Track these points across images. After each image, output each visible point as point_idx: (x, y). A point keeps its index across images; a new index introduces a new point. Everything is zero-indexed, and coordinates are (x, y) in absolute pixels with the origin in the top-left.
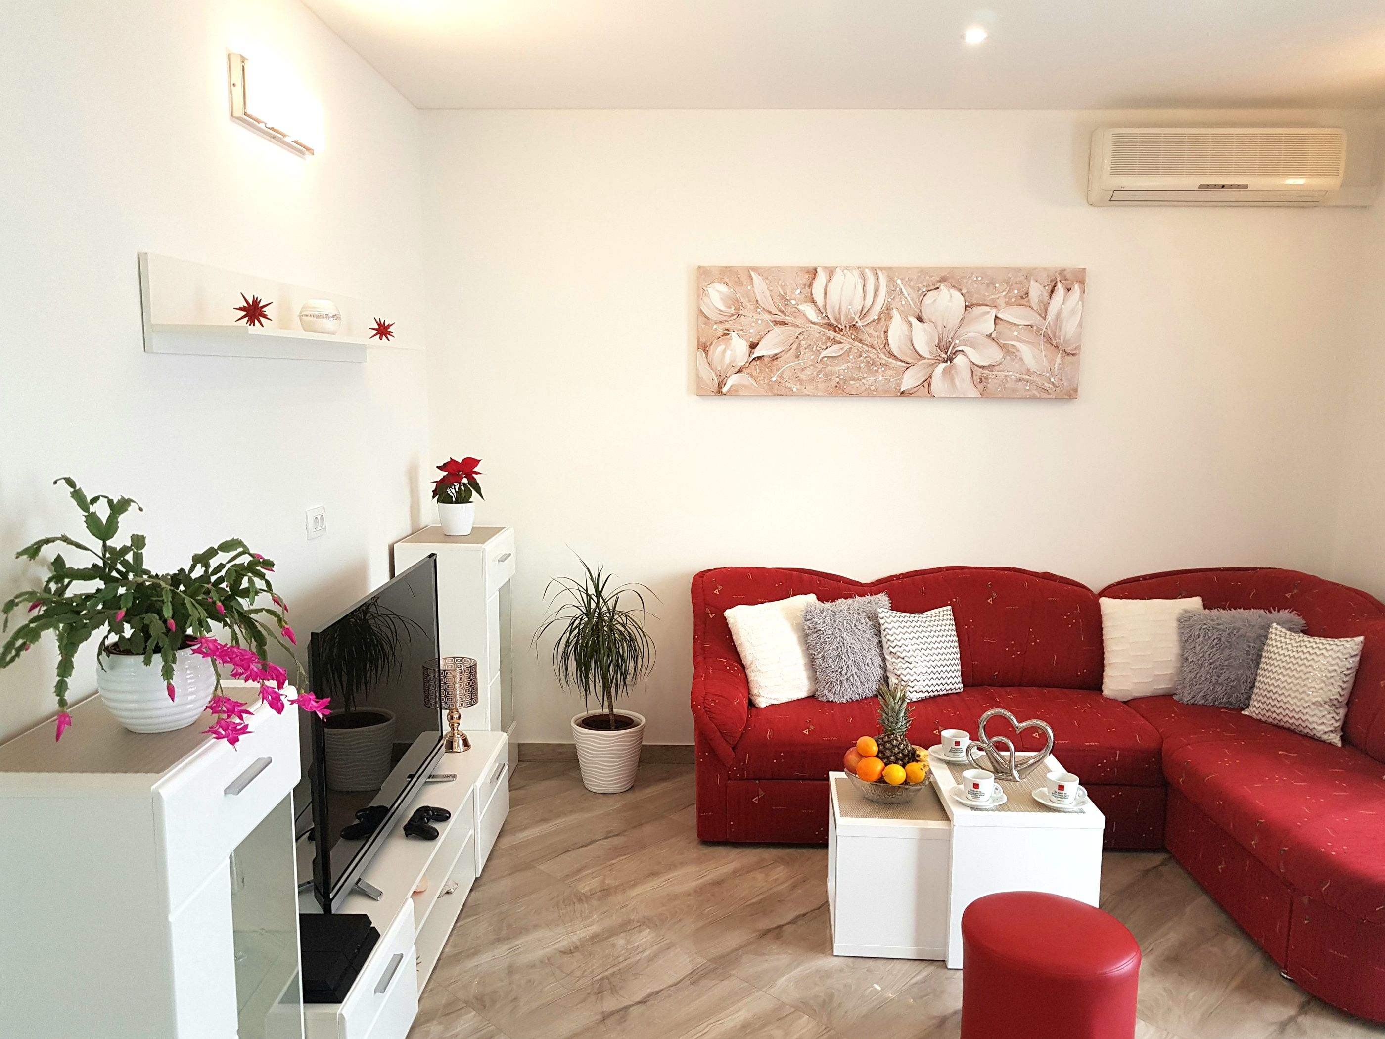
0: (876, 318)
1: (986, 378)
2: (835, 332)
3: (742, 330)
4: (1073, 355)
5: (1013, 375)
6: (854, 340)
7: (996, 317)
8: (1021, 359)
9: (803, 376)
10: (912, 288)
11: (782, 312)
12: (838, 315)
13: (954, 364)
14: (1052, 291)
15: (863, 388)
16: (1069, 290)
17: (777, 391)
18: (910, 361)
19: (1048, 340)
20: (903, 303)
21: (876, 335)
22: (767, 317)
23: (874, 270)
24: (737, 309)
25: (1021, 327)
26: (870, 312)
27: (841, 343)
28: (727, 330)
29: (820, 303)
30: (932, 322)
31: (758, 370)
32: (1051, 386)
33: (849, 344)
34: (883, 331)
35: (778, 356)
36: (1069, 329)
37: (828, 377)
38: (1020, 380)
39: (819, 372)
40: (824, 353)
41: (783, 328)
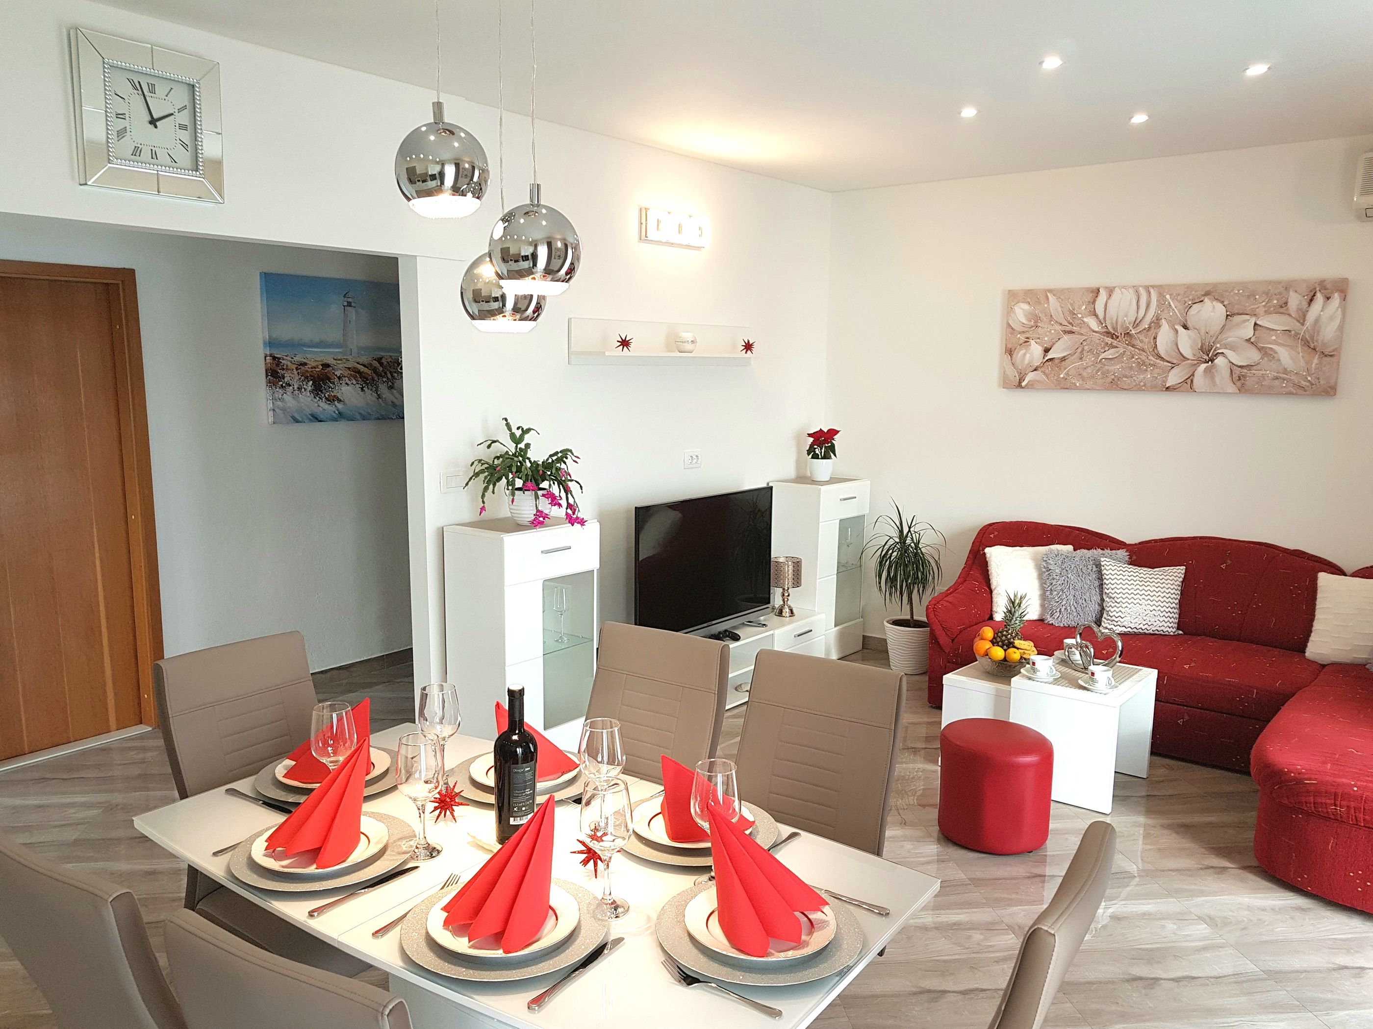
0: (1147, 327)
1: (1244, 377)
2: (1113, 338)
3: (1039, 338)
4: (1331, 356)
5: (1271, 374)
6: (1127, 345)
7: (1255, 324)
8: (1279, 360)
9: (1085, 374)
10: (1180, 302)
11: (1070, 323)
12: (1115, 325)
13: (1215, 364)
14: (1311, 300)
15: (1134, 384)
16: (1328, 298)
17: (1065, 386)
18: (1175, 361)
19: (1306, 343)
20: (1171, 314)
21: (1146, 340)
22: (1058, 328)
23: (1147, 289)
24: (1036, 322)
25: (1279, 332)
26: (1141, 322)
27: (1117, 347)
28: (1028, 338)
29: (1101, 316)
30: (1196, 329)
31: (1050, 369)
32: (1308, 384)
33: (1124, 348)
34: (1152, 337)
35: (1066, 358)
36: (1328, 332)
37: (1105, 374)
38: (1277, 378)
39: (1098, 371)
40: (1103, 356)
41: (1071, 336)
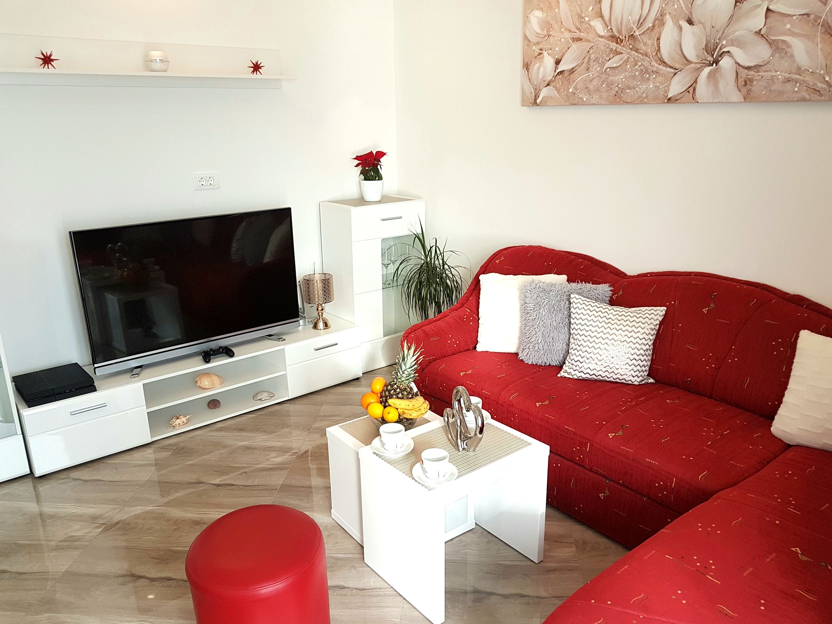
0: (651, 25)
1: (751, 80)
2: (617, 43)
3: (551, 49)
5: (780, 76)
6: (631, 49)
7: (768, 10)
8: (792, 56)
9: (591, 87)
11: (578, 29)
12: (620, 27)
13: (720, 66)
15: (637, 96)
17: (573, 101)
18: (677, 66)
19: (828, 29)
20: (676, 7)
21: (649, 42)
22: (568, 35)
24: (548, 31)
25: (795, 18)
26: (646, 20)
27: (621, 53)
28: (541, 50)
29: (607, 17)
30: (701, 23)
31: (560, 83)
32: (824, 86)
33: (628, 53)
34: (656, 38)
35: (574, 70)
37: (609, 86)
38: (788, 80)
39: (603, 82)
40: (608, 65)
41: (579, 44)
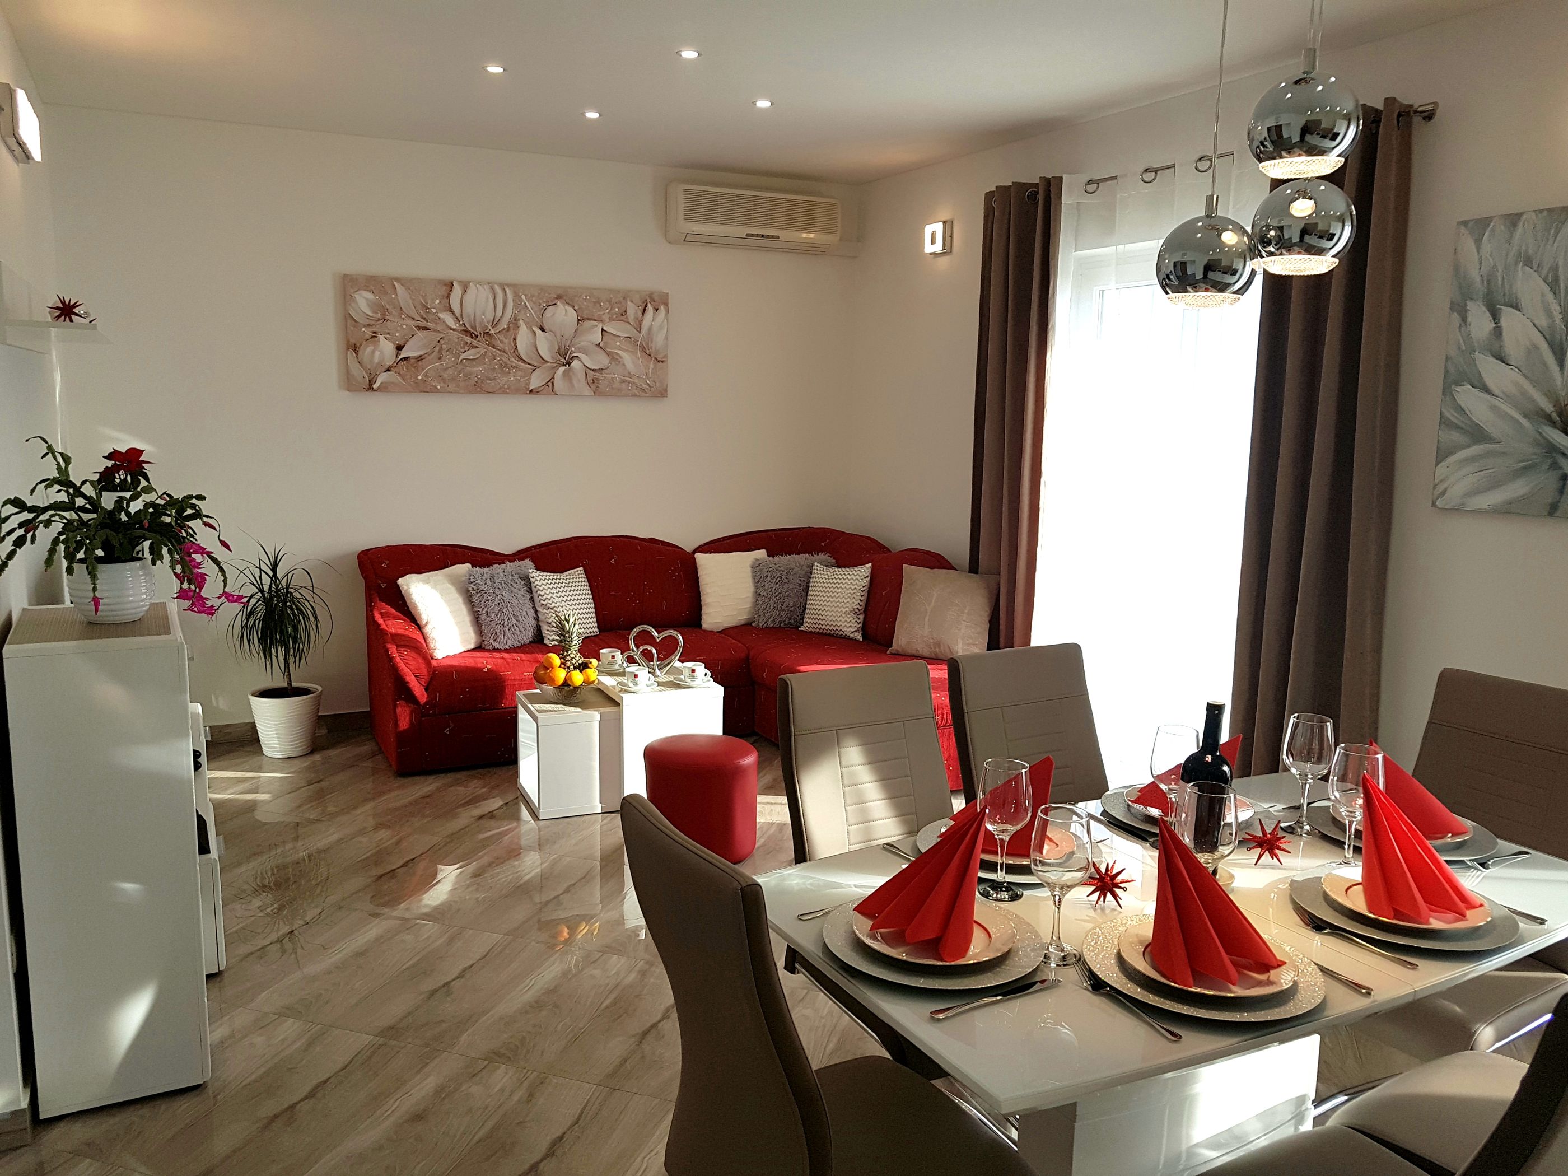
0: (506, 327)
1: (597, 380)
2: (472, 338)
3: (389, 334)
4: (662, 362)
5: (618, 378)
6: (488, 345)
7: (603, 330)
8: (624, 365)
9: (445, 376)
10: (534, 303)
11: (424, 319)
12: (473, 323)
13: (572, 367)
14: (644, 310)
15: (499, 387)
16: (657, 310)
17: (424, 388)
18: (536, 364)
19: (643, 350)
20: (528, 315)
21: (506, 341)
22: (411, 322)
23: (502, 286)
24: (383, 314)
25: (622, 338)
26: (500, 321)
27: (477, 347)
28: (375, 333)
29: (457, 311)
30: (552, 332)
31: (405, 370)
32: (648, 387)
33: (484, 348)
34: (512, 338)
35: (423, 357)
36: (659, 340)
37: (467, 376)
38: (624, 381)
39: (460, 372)
40: (463, 356)
41: (425, 333)
